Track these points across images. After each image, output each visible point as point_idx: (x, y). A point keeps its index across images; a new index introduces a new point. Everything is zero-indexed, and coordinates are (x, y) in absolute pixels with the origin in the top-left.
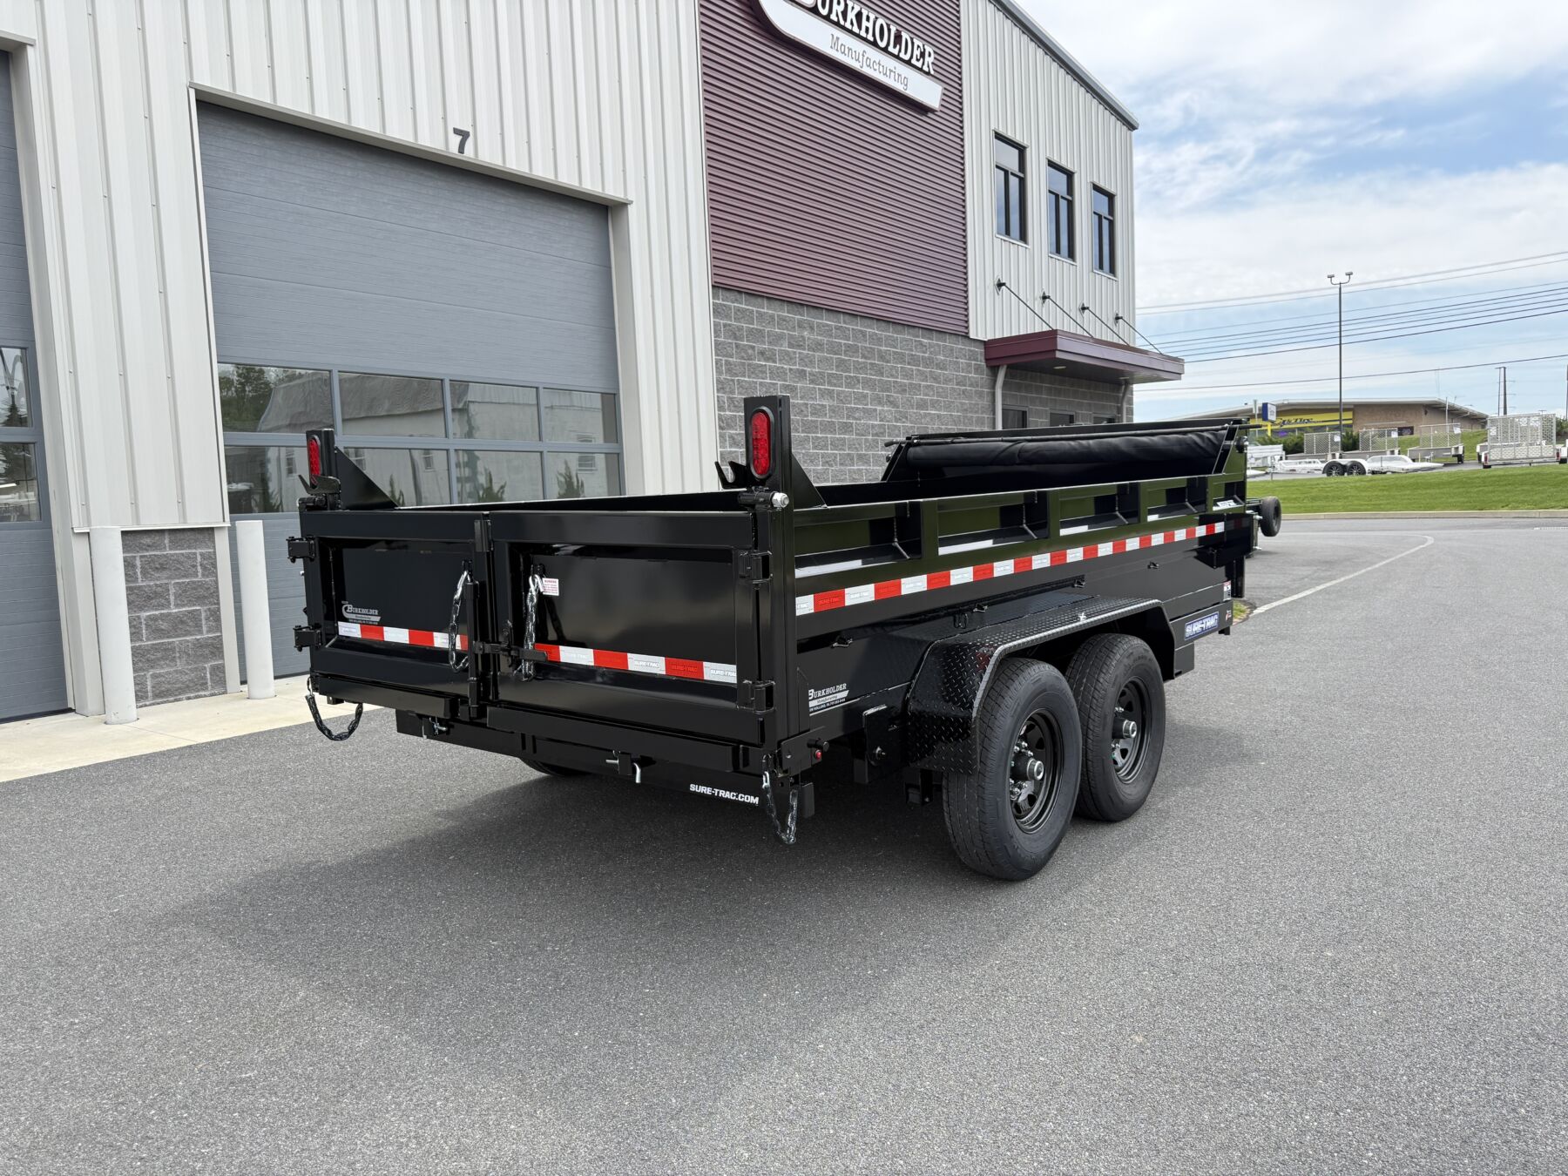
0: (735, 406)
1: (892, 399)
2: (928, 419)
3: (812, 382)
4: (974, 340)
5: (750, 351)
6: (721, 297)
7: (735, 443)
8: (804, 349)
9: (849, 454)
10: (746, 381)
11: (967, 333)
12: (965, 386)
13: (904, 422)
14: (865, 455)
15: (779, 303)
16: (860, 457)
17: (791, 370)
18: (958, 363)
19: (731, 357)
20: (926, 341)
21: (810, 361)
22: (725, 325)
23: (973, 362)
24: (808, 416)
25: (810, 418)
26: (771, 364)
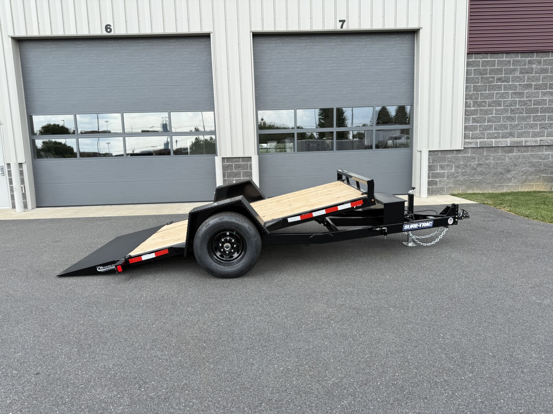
3: (537, 89)
5: (491, 79)
6: (474, 57)
8: (532, 74)
15: (516, 54)
17: (520, 85)
19: (477, 83)
21: (536, 79)
22: (474, 70)
25: (532, 107)
26: (507, 83)
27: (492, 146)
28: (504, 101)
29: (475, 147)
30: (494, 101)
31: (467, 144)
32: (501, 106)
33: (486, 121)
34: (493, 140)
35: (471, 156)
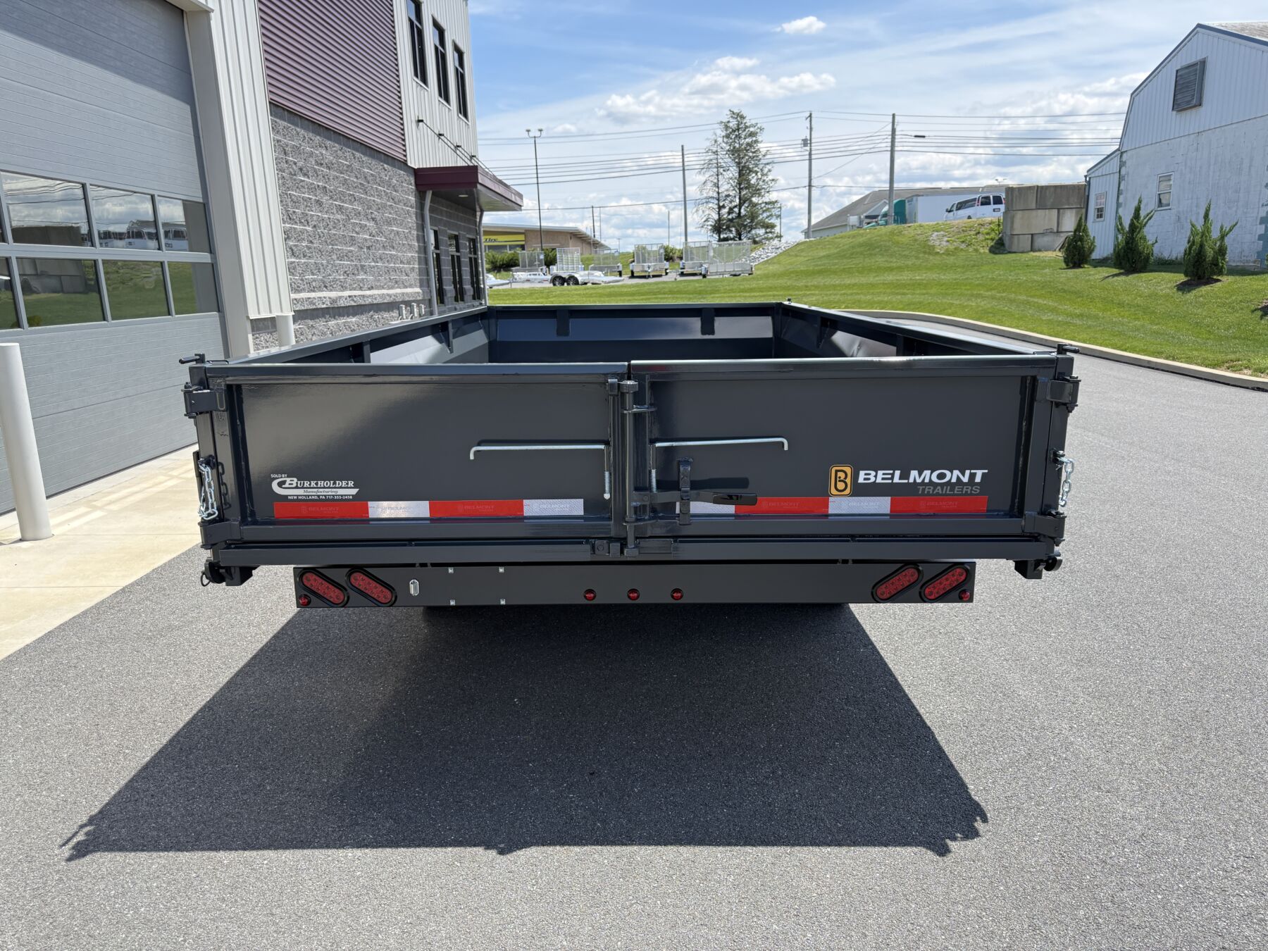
0: (290, 219)
1: (373, 216)
2: (393, 235)
3: (331, 198)
4: (410, 167)
5: (294, 166)
6: (272, 113)
7: (293, 254)
8: (324, 167)
9: (356, 265)
10: (294, 195)
11: (406, 161)
12: (407, 206)
13: (381, 237)
14: (365, 266)
15: (306, 122)
16: (362, 267)
17: (318, 186)
18: (402, 186)
19: (284, 172)
20: (385, 166)
21: (329, 179)
22: (278, 141)
23: (410, 186)
24: (330, 230)
25: (333, 232)
26: (307, 180)
27: (314, 307)
28: (312, 216)
29: (303, 308)
30: (303, 213)
31: (295, 301)
32: (309, 226)
33: (302, 255)
34: (312, 295)
35: (300, 328)
